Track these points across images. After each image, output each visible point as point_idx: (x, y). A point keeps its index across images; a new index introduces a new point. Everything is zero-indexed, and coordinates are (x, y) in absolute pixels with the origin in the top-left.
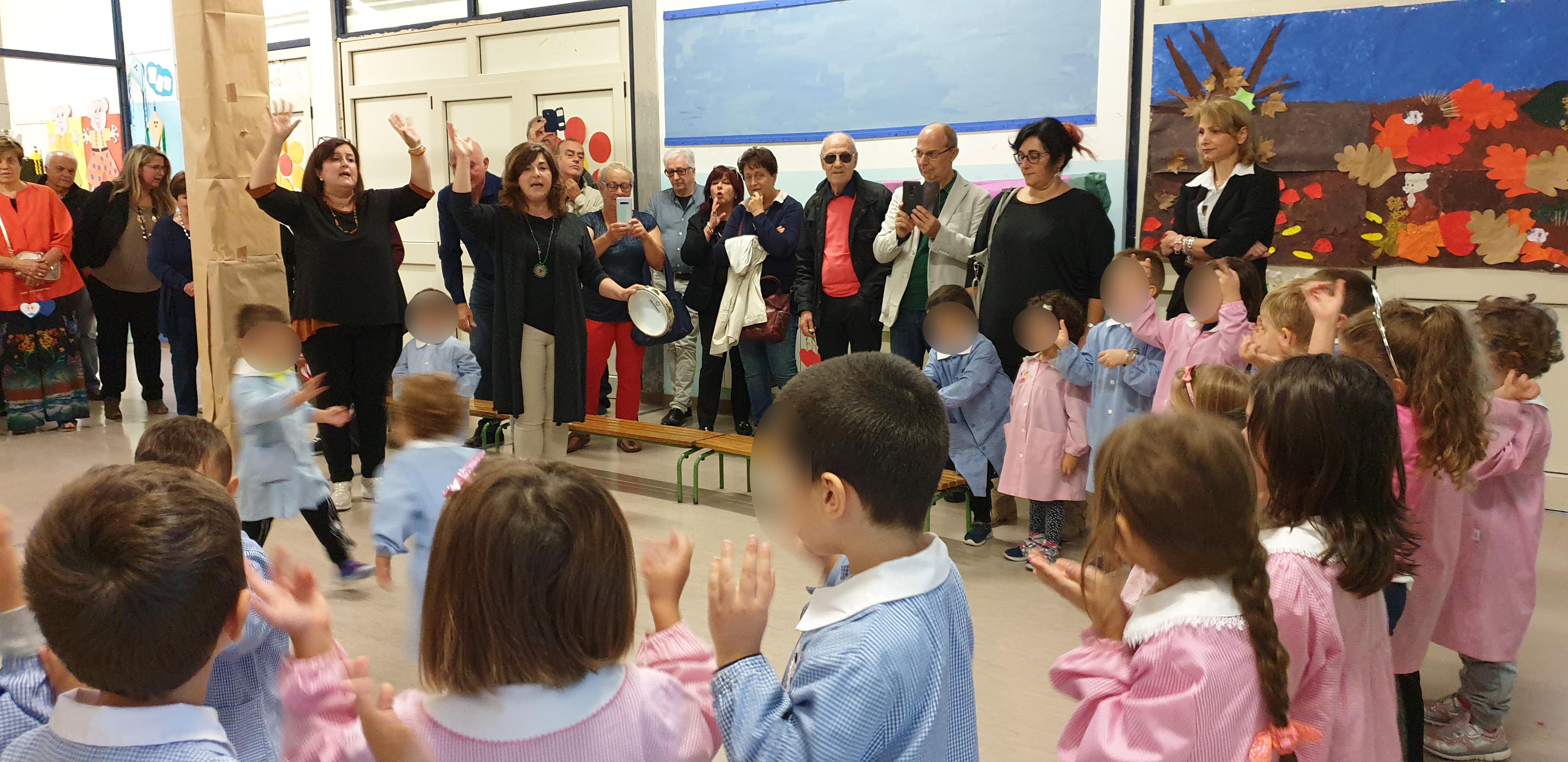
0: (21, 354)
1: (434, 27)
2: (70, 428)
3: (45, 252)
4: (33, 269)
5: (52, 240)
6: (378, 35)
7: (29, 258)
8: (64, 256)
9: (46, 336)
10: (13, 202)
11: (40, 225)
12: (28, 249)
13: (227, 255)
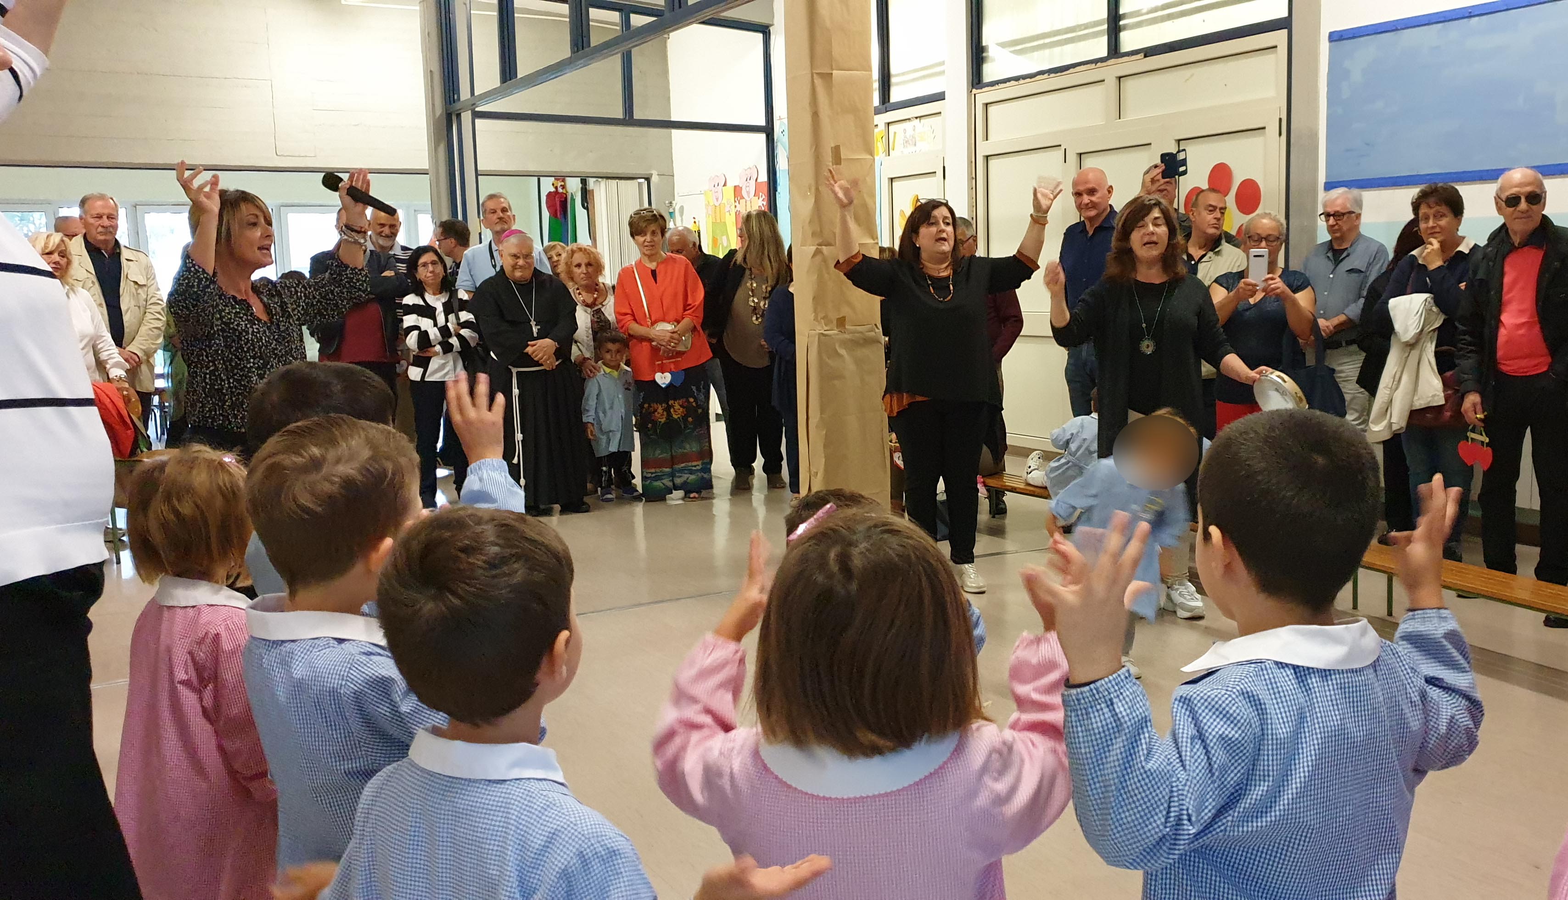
0: (655, 423)
1: (1071, 70)
2: (694, 498)
3: (678, 322)
4: (668, 338)
5: (685, 310)
6: (1013, 83)
7: (665, 328)
8: (695, 327)
9: (677, 406)
10: (654, 273)
11: (675, 295)
12: (664, 320)
13: (826, 325)
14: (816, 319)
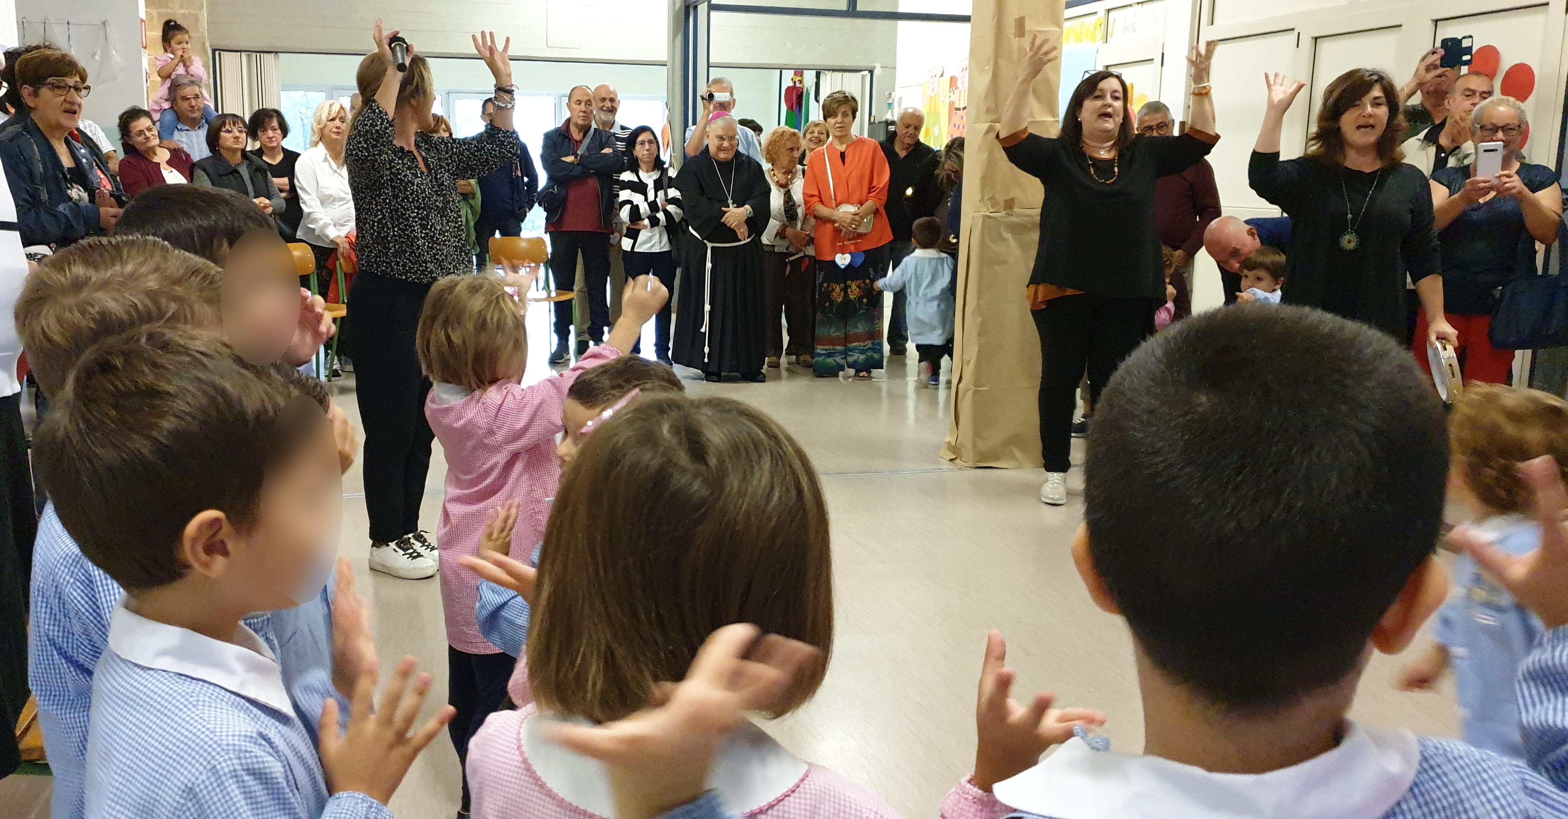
0: (832, 302)
2: (864, 377)
3: (862, 204)
4: (849, 220)
5: (869, 193)
7: (848, 210)
8: (877, 209)
9: (854, 287)
10: (843, 155)
11: (861, 178)
12: (848, 202)
13: (992, 207)
14: (982, 200)
